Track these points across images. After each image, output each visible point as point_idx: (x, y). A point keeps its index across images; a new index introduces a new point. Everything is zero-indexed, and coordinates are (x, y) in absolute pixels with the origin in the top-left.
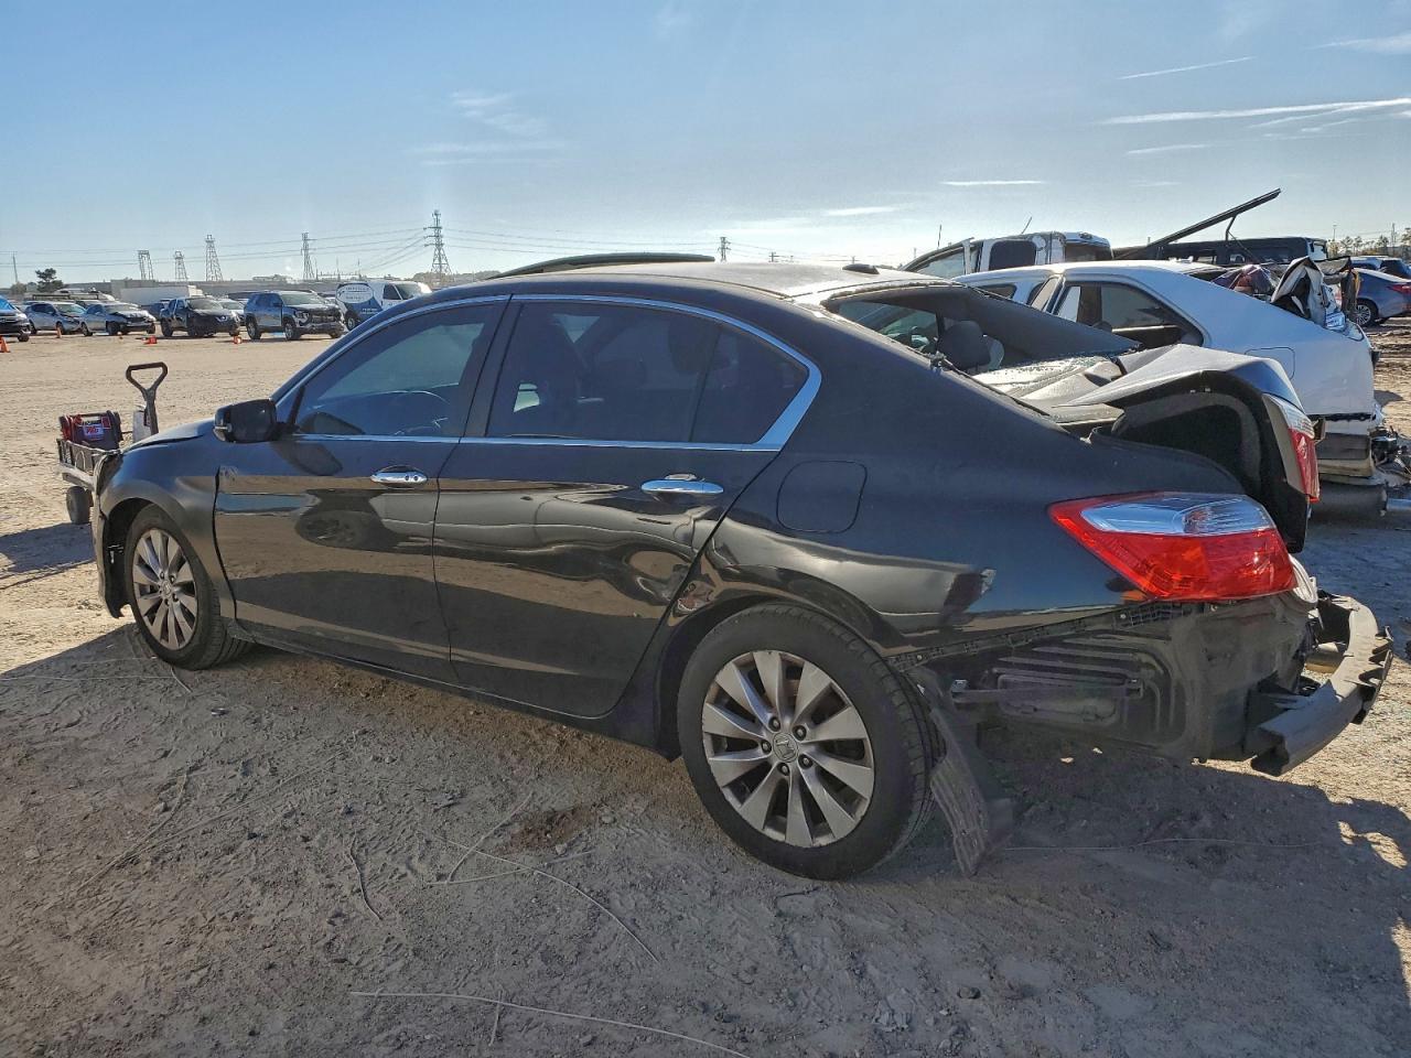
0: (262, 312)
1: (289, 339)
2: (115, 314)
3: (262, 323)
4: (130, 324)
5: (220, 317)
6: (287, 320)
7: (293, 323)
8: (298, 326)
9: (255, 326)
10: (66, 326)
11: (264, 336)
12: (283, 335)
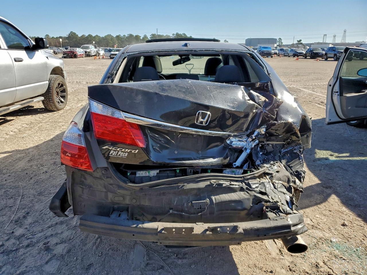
0: (330, 52)
1: (334, 60)
2: (296, 52)
3: (329, 55)
4: (299, 54)
5: (319, 53)
6: (335, 55)
7: (337, 56)
8: (338, 57)
9: (327, 56)
10: (286, 54)
11: (329, 59)
12: (333, 59)
